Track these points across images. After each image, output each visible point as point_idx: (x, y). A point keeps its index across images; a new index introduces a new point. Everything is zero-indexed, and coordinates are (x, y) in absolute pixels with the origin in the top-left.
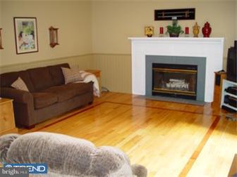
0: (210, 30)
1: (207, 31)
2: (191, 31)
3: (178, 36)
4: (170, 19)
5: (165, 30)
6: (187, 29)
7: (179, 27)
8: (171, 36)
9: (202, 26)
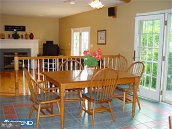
0: (33, 36)
1: (31, 37)
2: (24, 36)
3: (18, 39)
4: (13, 30)
5: (11, 36)
6: (22, 36)
7: (18, 35)
8: (14, 39)
9: (29, 34)
